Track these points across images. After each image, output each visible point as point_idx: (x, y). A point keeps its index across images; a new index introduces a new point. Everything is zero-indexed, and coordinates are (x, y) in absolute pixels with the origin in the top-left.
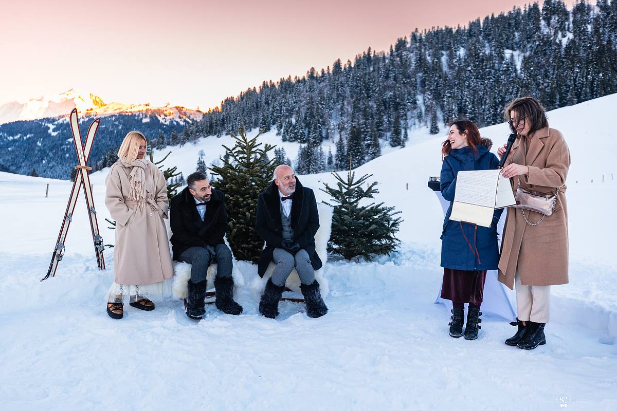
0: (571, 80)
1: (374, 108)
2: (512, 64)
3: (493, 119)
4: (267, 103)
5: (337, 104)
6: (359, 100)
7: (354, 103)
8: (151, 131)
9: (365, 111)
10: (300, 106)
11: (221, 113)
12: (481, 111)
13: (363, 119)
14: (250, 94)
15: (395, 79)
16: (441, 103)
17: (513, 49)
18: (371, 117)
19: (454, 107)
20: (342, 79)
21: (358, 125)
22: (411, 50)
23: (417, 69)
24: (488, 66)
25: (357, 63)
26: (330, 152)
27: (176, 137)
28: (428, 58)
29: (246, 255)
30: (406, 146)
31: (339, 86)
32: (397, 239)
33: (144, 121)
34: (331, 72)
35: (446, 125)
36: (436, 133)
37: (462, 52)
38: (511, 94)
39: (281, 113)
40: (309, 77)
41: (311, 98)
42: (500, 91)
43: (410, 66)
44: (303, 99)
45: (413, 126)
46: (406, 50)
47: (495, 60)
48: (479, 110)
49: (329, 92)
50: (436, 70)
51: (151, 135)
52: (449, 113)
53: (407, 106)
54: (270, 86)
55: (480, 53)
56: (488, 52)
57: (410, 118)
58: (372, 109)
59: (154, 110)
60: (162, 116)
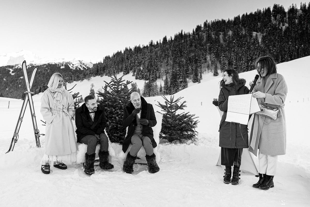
0: (287, 48)
2: (256, 39)
3: (246, 69)
4: (127, 59)
5: (165, 59)
6: (177, 57)
7: (174, 59)
8: (65, 73)
9: (179, 63)
10: (145, 60)
11: (103, 64)
12: (240, 64)
13: (178, 68)
14: (119, 54)
15: (195, 47)
16: (220, 59)
17: (257, 32)
18: (182, 67)
19: (226, 62)
20: (168, 46)
21: (176, 71)
22: (204, 31)
23: (207, 42)
24: (244, 41)
25: (175, 38)
26: (161, 85)
27: (79, 76)
28: (213, 36)
29: (116, 140)
30: (201, 82)
32: (196, 132)
33: (62, 67)
34: (161, 42)
35: (222, 71)
36: (217, 75)
37: (230, 33)
38: (256, 55)
39: (135, 64)
40: (150, 45)
41: (151, 56)
42: (250, 54)
43: (203, 40)
44: (147, 57)
45: (205, 72)
46: (201, 31)
47: (248, 37)
48: (239, 64)
49: (160, 53)
50: (217, 42)
51: (65, 75)
52: (224, 65)
53: (201, 61)
54: (129, 50)
55: (240, 33)
56: (244, 33)
57: (203, 67)
58: (183, 62)
59: (67, 62)
60: (71, 65)
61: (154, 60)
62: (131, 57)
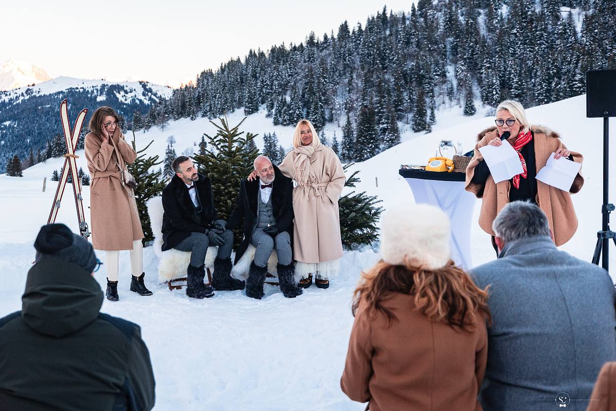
1: (391, 82)
2: (570, 25)
3: (546, 96)
4: (254, 76)
5: (344, 77)
6: (372, 72)
7: (365, 76)
9: (379, 85)
10: (296, 80)
11: (196, 89)
13: (376, 96)
14: (233, 65)
15: (418, 45)
16: (478, 75)
17: (571, 6)
18: (387, 94)
19: (494, 81)
20: (351, 45)
21: (371, 103)
22: (439, 8)
23: (446, 32)
24: (538, 29)
25: (369, 25)
26: (335, 138)
27: (140, 120)
28: (461, 18)
30: (432, 131)
31: (347, 55)
33: (99, 99)
34: (336, 37)
35: (484, 103)
36: (472, 114)
37: (504, 10)
38: (569, 64)
39: (272, 89)
40: (307, 43)
41: (311, 70)
42: (554, 60)
43: (438, 29)
44: (300, 71)
45: (442, 105)
46: (432, 8)
47: (548, 19)
48: (527, 85)
49: (333, 62)
50: (472, 33)
52: (489, 88)
53: (433, 79)
54: (258, 55)
55: (529, 11)
56: (538, 10)
57: (438, 94)
58: (389, 83)
59: (112, 85)
60: (122, 93)
61: (318, 78)
62: (262, 73)
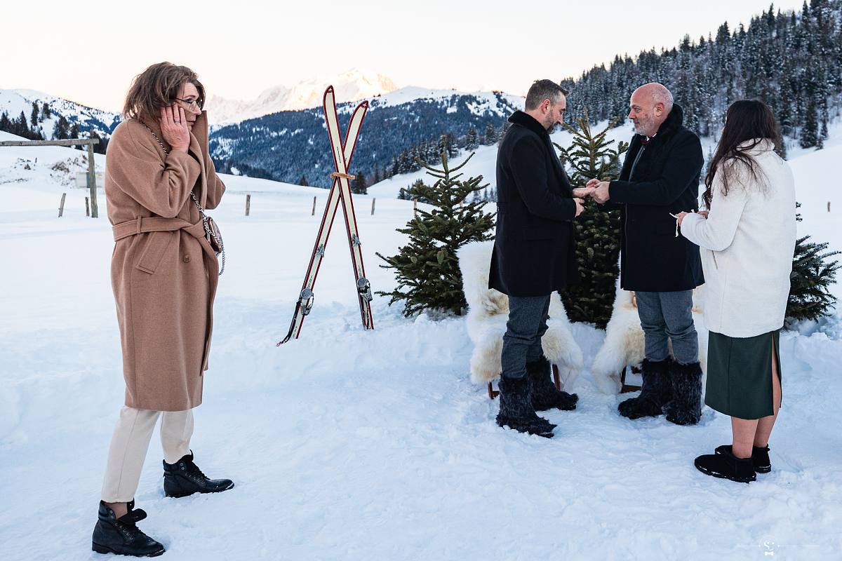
1: (776, 92)
4: (620, 85)
5: (722, 85)
6: (755, 80)
7: (747, 84)
8: (458, 124)
14: (597, 72)
15: (810, 48)
18: (772, 105)
20: (731, 49)
22: (835, 6)
25: (753, 26)
27: (493, 133)
29: (586, 314)
30: (824, 147)
31: (726, 60)
32: (830, 296)
33: (450, 111)
34: (714, 40)
40: (681, 48)
41: (684, 78)
43: (833, 30)
44: (672, 79)
45: (836, 118)
46: (827, 5)
49: (710, 69)
51: (459, 131)
53: (827, 88)
54: (624, 61)
57: (831, 105)
58: (775, 93)
59: (463, 97)
60: (475, 104)
61: (693, 86)
